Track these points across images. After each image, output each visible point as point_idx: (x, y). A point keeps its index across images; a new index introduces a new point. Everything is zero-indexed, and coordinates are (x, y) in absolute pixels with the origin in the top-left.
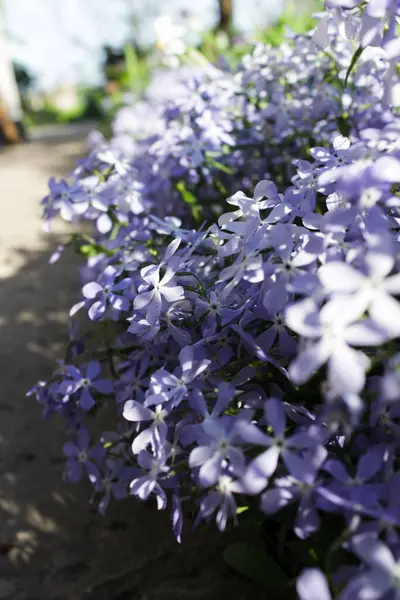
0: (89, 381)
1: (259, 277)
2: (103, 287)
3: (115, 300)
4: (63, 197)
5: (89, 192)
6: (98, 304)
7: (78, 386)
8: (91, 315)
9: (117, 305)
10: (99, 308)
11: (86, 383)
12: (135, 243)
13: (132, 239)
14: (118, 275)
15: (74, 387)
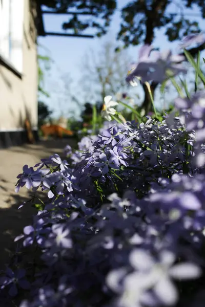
0: (17, 280)
1: (110, 245)
2: (35, 229)
3: (39, 239)
4: (28, 176)
5: (43, 177)
6: (30, 238)
7: (10, 281)
8: (24, 244)
9: (40, 241)
10: (30, 241)
11: (15, 280)
12: (59, 209)
13: (59, 206)
14: (45, 224)
15: (8, 281)
